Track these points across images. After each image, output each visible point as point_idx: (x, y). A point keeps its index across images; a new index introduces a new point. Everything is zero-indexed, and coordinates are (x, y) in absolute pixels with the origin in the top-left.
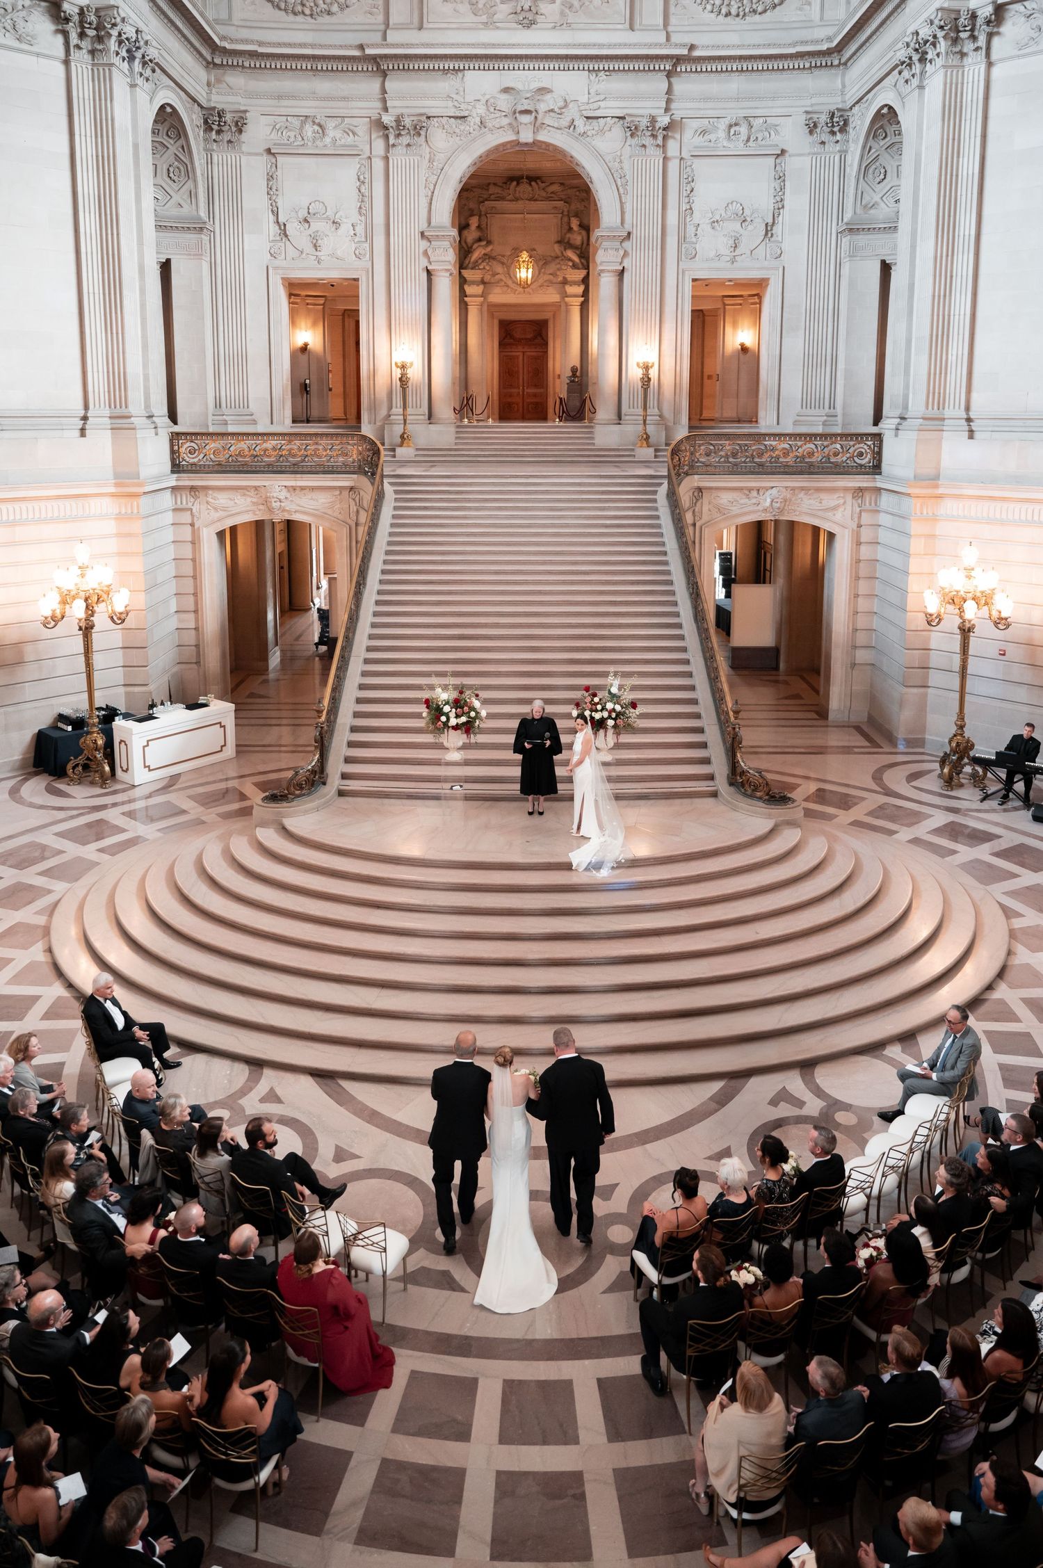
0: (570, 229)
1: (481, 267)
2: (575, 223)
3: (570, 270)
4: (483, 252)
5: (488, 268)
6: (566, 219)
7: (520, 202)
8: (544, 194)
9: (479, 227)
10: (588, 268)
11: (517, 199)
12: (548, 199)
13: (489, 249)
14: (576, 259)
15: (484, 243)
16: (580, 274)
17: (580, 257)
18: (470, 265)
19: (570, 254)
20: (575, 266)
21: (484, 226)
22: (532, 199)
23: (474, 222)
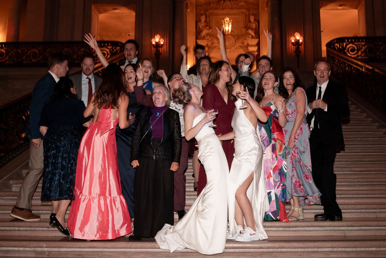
0: (250, 22)
1: (206, 38)
2: (252, 19)
3: (250, 39)
4: (208, 32)
5: (210, 39)
6: (247, 18)
7: (226, 10)
8: (237, 6)
9: (205, 21)
10: (259, 38)
11: (224, 9)
12: (238, 9)
13: (210, 31)
14: (253, 34)
15: (208, 28)
16: (255, 41)
17: (255, 33)
18: (201, 38)
19: (250, 32)
20: (252, 37)
21: (208, 21)
22: (232, 9)
23: (203, 18)
